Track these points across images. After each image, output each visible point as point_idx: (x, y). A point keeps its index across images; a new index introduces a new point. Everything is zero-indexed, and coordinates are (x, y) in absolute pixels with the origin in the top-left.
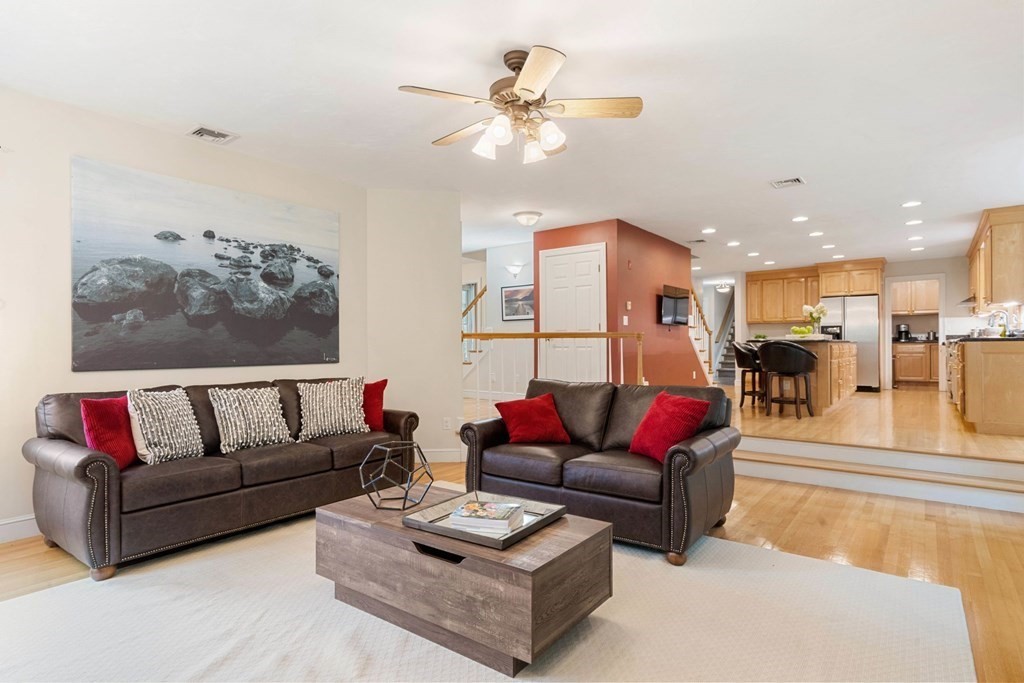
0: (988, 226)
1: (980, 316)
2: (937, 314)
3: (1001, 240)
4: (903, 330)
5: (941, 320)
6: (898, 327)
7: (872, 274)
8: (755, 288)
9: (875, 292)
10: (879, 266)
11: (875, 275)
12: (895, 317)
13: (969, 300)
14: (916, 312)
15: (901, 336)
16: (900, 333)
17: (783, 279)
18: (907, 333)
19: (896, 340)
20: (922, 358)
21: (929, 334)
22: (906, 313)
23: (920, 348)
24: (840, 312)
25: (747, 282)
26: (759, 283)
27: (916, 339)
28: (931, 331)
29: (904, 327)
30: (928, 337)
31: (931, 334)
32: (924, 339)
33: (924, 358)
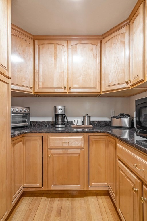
4: (59, 112)
6: (55, 108)
14: (72, 90)
16: (56, 116)
18: (63, 115)
20: (79, 155)
21: (84, 117)
22: (62, 90)
27: (72, 122)
28: (85, 115)
29: (60, 107)
30: (83, 122)
31: (86, 118)
32: (80, 124)
33: (81, 156)
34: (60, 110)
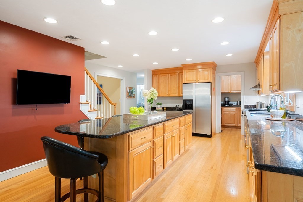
0: (277, 16)
1: (261, 95)
2: (240, 93)
3: (289, 29)
4: (227, 100)
5: (242, 96)
6: (225, 98)
7: (208, 71)
8: (156, 78)
9: (209, 81)
10: (212, 66)
11: (210, 72)
12: (222, 94)
13: (256, 87)
14: (232, 91)
15: (226, 104)
16: (225, 101)
17: (169, 73)
18: (228, 101)
19: (223, 105)
20: (234, 114)
21: (238, 102)
22: (228, 92)
23: (233, 109)
24: (192, 90)
25: (153, 74)
26: (158, 75)
27: (232, 104)
28: (238, 101)
29: (227, 98)
30: (237, 104)
31: (239, 102)
32: (236, 104)
33: (235, 115)
34: (227, 99)
